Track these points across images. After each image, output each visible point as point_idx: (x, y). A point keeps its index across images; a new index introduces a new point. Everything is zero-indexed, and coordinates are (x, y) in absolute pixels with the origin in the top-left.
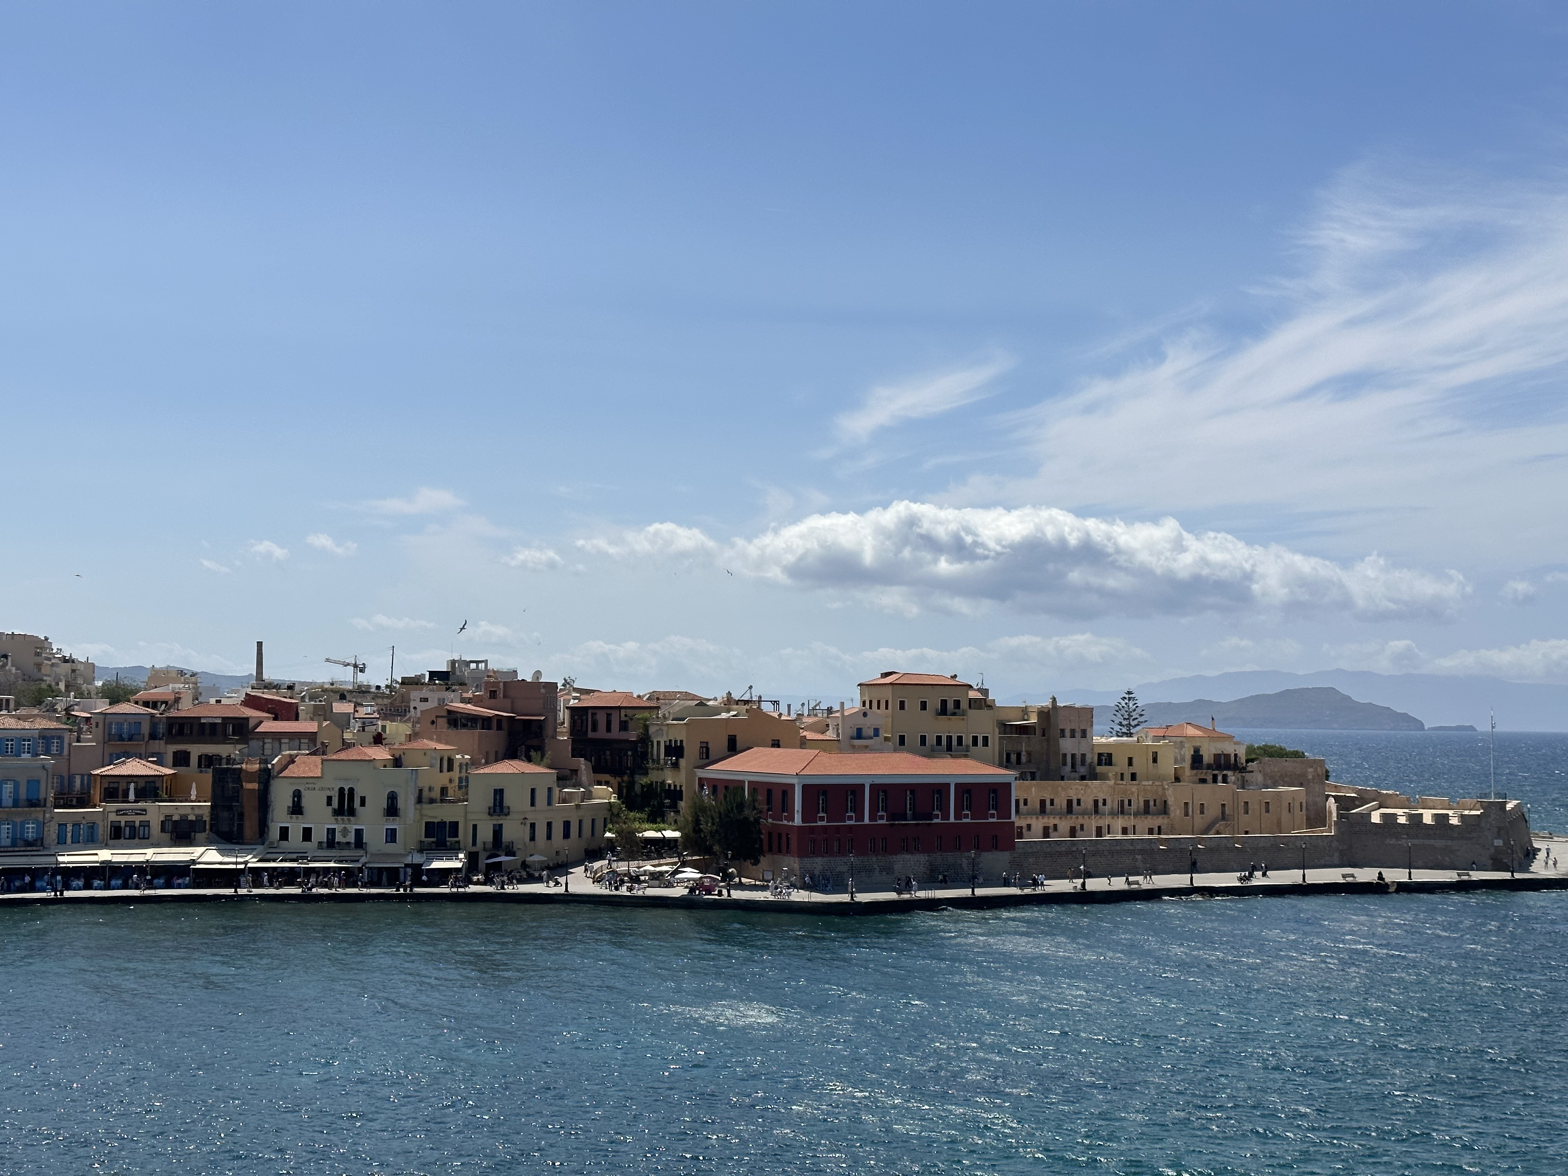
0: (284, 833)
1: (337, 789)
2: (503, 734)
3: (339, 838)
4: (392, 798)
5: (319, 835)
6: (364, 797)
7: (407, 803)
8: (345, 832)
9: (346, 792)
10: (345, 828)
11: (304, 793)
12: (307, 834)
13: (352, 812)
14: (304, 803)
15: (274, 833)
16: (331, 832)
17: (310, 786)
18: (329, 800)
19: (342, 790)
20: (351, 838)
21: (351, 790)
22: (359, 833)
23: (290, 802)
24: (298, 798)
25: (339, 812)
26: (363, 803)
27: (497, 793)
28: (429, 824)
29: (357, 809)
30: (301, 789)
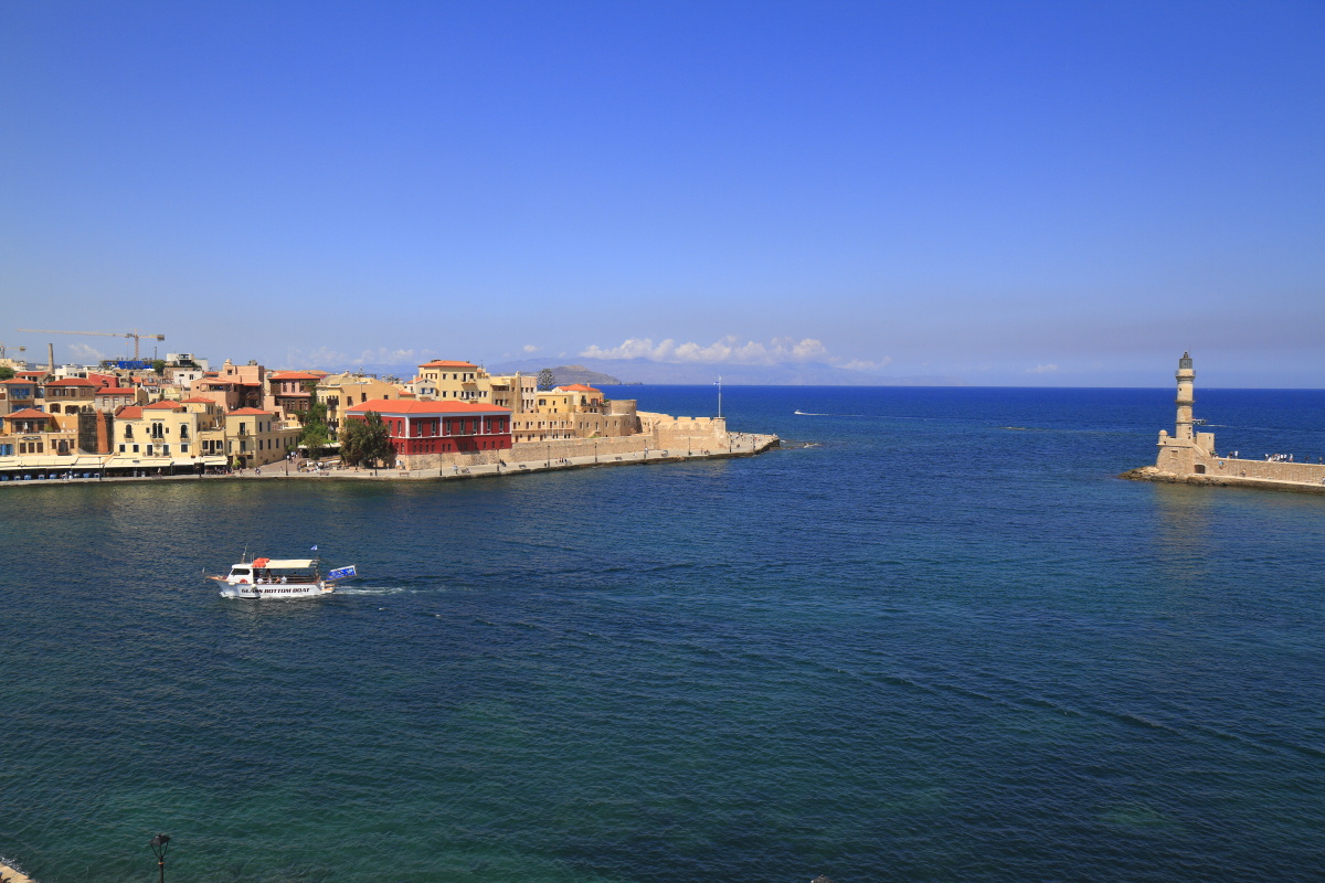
0: (122, 448)
1: (152, 425)
2: (236, 394)
3: (154, 450)
4: (184, 429)
5: (143, 448)
6: (168, 428)
7: (192, 431)
8: (158, 447)
9: (157, 425)
11: (133, 426)
12: (136, 449)
13: (161, 435)
14: (133, 431)
15: (117, 448)
16: (150, 448)
17: (136, 423)
18: (148, 430)
19: (155, 424)
20: (161, 450)
21: (160, 425)
22: (166, 447)
23: (125, 432)
24: (129, 429)
25: (154, 435)
26: (167, 431)
27: (242, 425)
28: (205, 443)
29: (165, 435)
30: (131, 424)
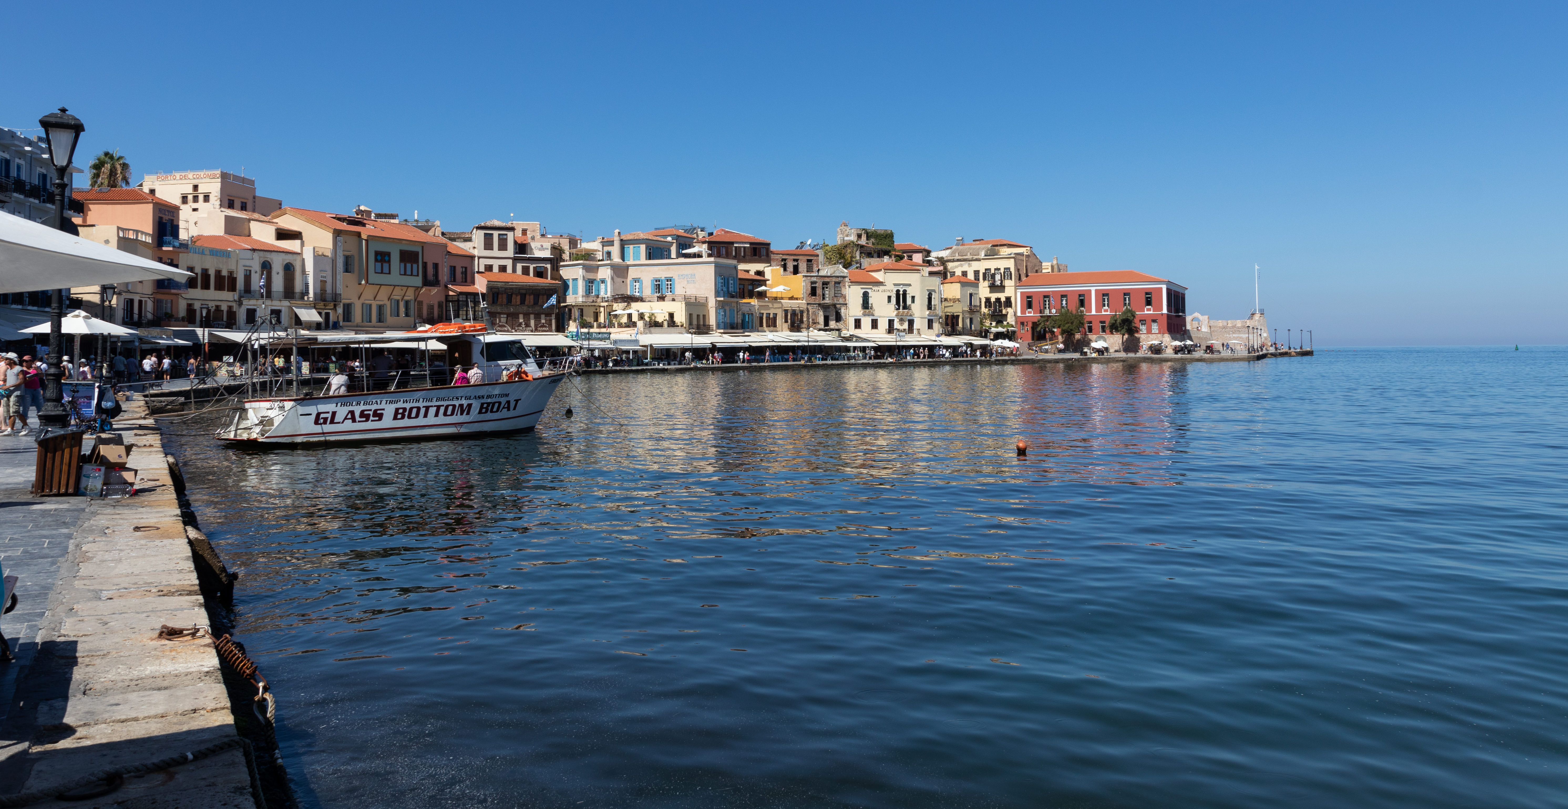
0: (858, 324)
1: (894, 291)
3: (897, 325)
4: (930, 297)
5: (883, 325)
7: (937, 301)
8: (901, 322)
9: (901, 292)
10: (901, 318)
11: (871, 293)
12: (875, 324)
13: (905, 307)
14: (871, 300)
15: (850, 324)
16: (891, 322)
18: (889, 299)
19: (898, 291)
20: (906, 326)
21: (905, 292)
22: (911, 323)
23: (860, 301)
24: (866, 296)
25: (898, 306)
26: (913, 301)
27: (971, 295)
28: (946, 317)
29: (910, 305)
30: (869, 291)
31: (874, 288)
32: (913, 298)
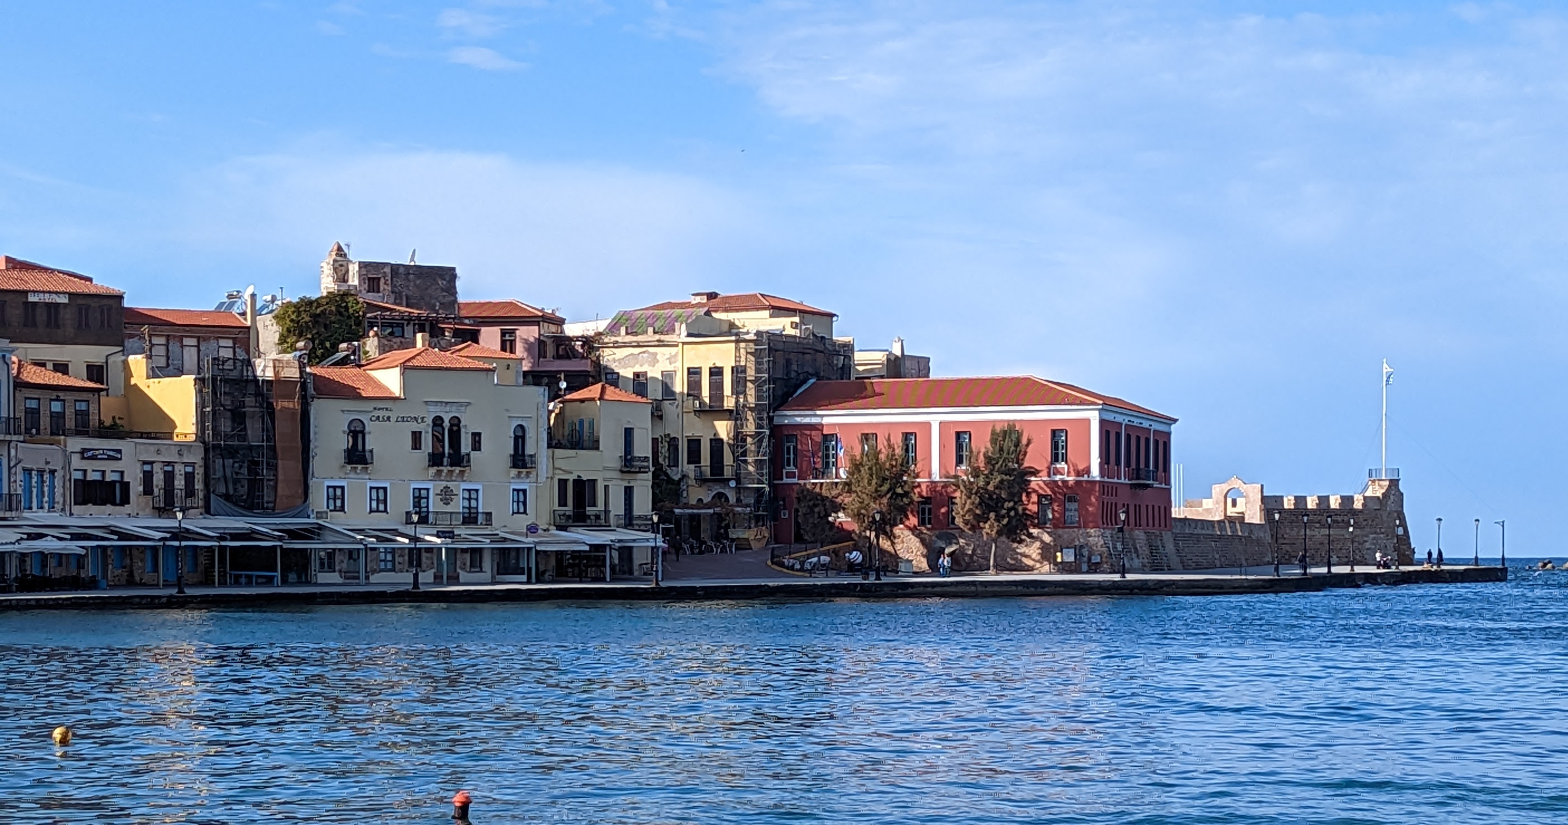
0: (335, 499)
1: (429, 421)
3: (434, 505)
4: (520, 438)
5: (401, 500)
6: (479, 434)
7: (537, 444)
8: (447, 496)
9: (447, 424)
10: (447, 487)
11: (371, 426)
12: (378, 499)
13: (458, 460)
14: (371, 443)
15: (319, 500)
16: (419, 498)
17: (381, 414)
18: (416, 438)
19: (438, 422)
20: (457, 506)
21: (456, 423)
22: (470, 498)
23: (344, 442)
24: (357, 433)
25: (435, 460)
26: (476, 444)
27: (629, 433)
28: (563, 483)
29: (468, 455)
30: (365, 418)
31: (377, 413)
32: (476, 438)
